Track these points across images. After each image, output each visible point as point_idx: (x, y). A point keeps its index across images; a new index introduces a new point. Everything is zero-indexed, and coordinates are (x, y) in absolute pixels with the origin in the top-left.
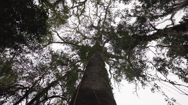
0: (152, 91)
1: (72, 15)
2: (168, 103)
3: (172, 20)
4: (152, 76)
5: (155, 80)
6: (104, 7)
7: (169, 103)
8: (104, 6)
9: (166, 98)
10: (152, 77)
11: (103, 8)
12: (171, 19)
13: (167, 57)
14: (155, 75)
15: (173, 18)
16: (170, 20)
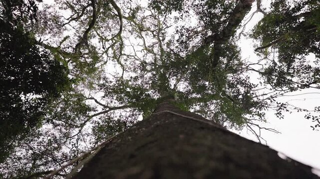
0: (278, 116)
1: (107, 61)
2: (313, 119)
3: (261, 11)
4: (267, 94)
5: (274, 99)
6: (153, 32)
7: (315, 119)
8: (151, 31)
9: (306, 113)
10: (269, 96)
11: (152, 35)
12: (259, 9)
13: (281, 64)
14: (271, 89)
15: (261, 8)
16: (259, 12)
